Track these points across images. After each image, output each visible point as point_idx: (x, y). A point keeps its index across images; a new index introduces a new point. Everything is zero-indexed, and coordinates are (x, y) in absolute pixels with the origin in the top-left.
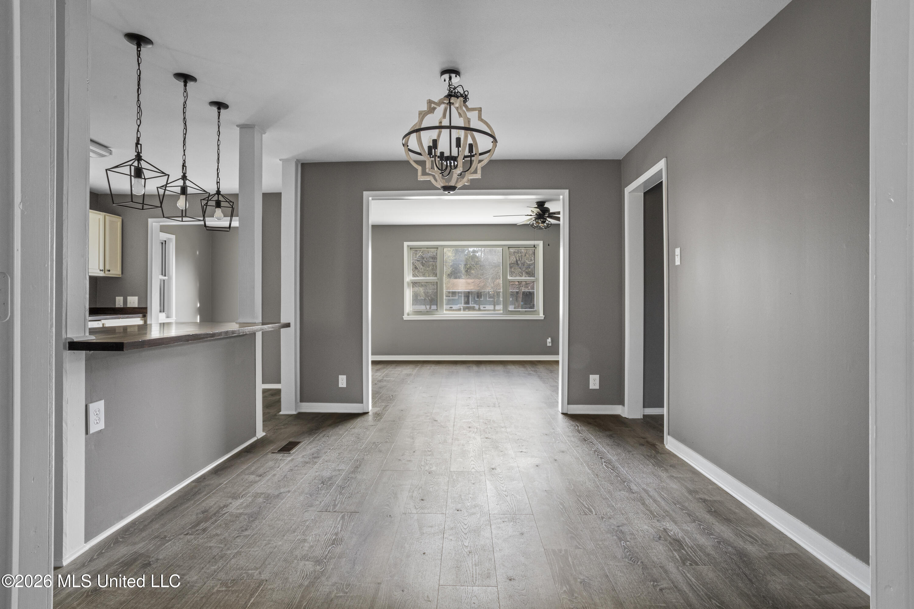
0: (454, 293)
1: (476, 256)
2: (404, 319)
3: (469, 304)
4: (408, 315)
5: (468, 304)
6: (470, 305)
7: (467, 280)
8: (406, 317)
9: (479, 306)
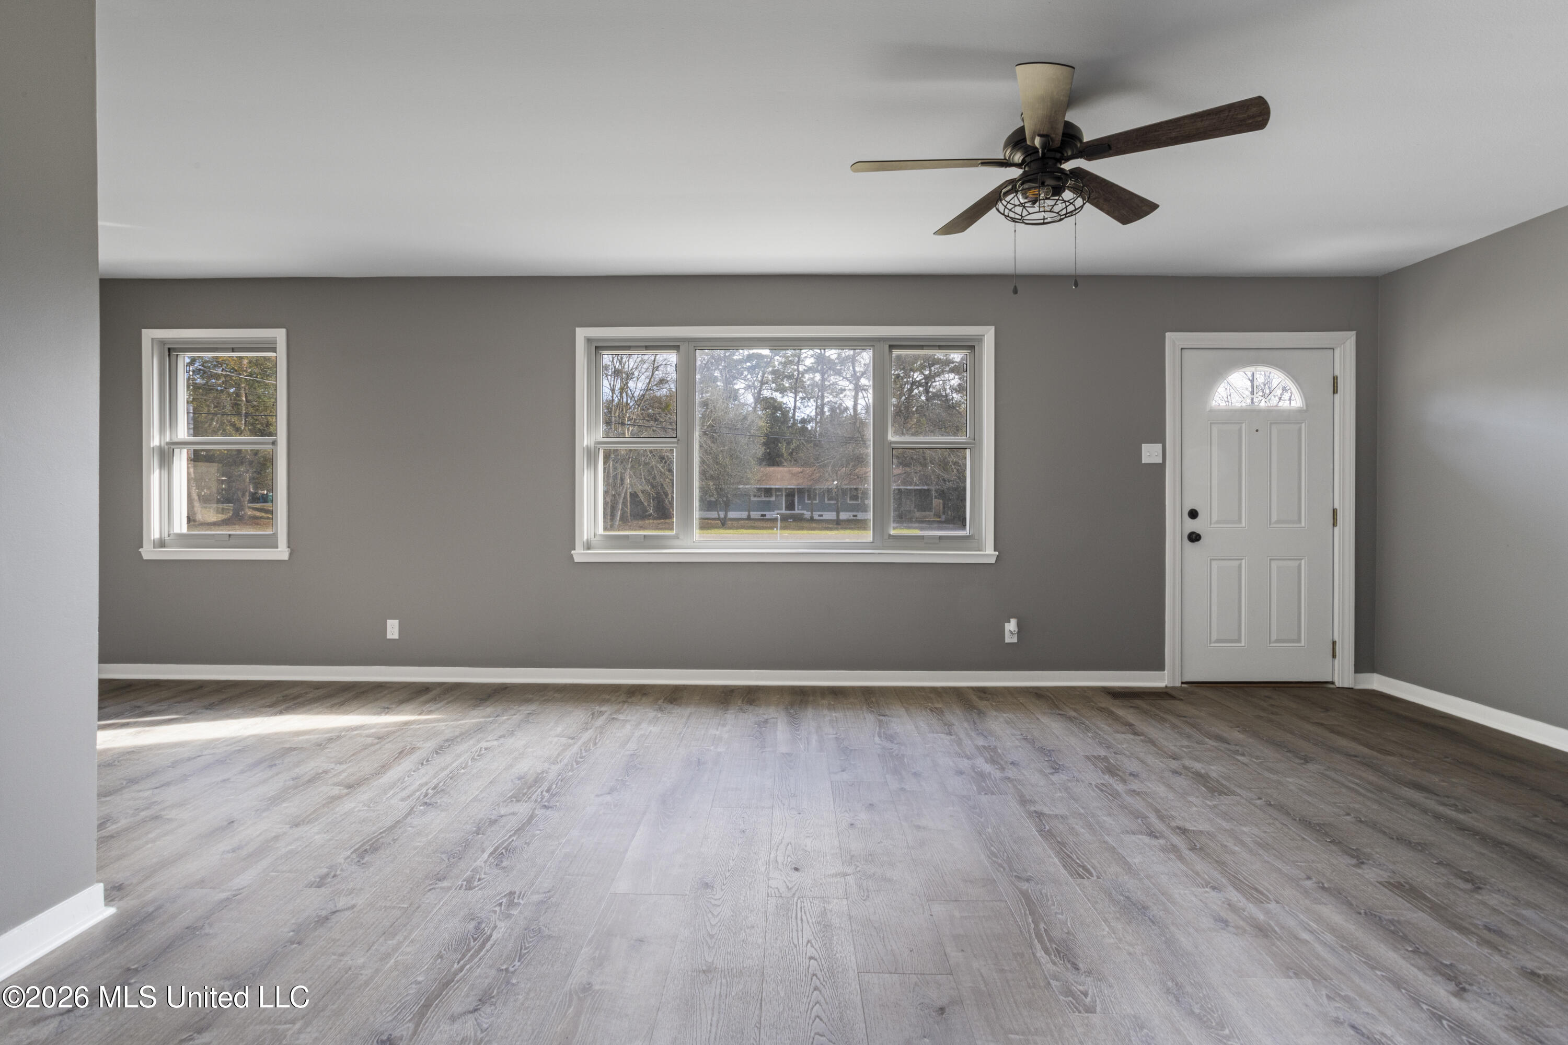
0: (768, 492)
1: (807, 428)
2: (576, 561)
3: (794, 510)
4: (589, 548)
5: (791, 510)
6: (796, 511)
7: (791, 468)
8: (580, 555)
9: (812, 514)
